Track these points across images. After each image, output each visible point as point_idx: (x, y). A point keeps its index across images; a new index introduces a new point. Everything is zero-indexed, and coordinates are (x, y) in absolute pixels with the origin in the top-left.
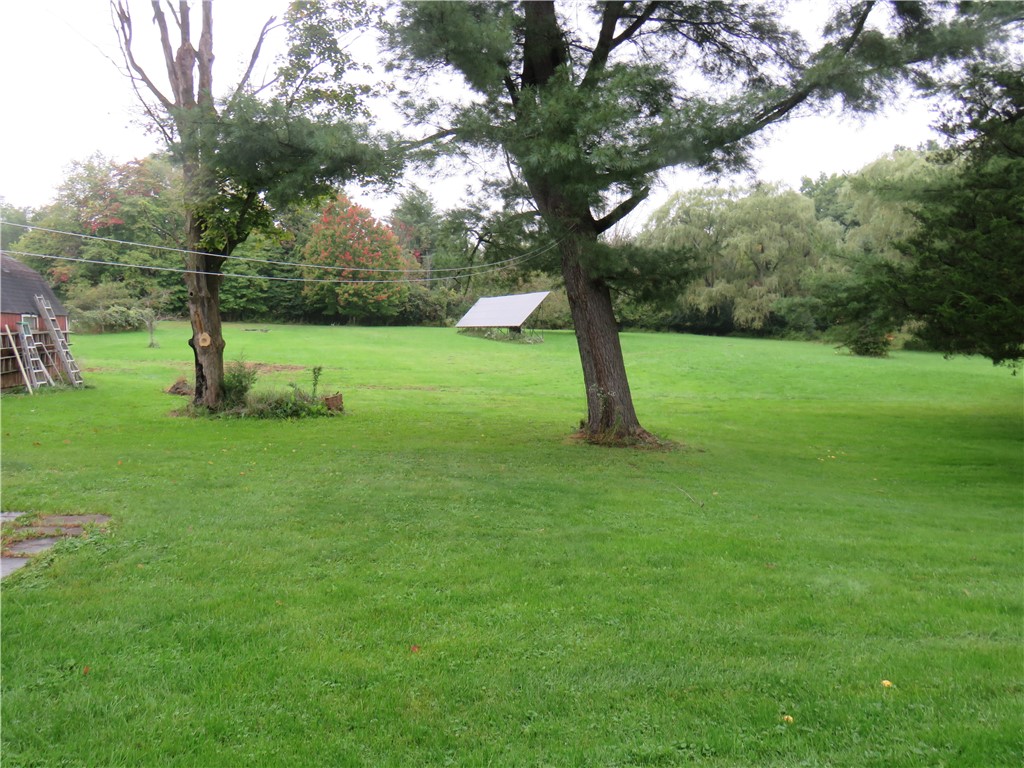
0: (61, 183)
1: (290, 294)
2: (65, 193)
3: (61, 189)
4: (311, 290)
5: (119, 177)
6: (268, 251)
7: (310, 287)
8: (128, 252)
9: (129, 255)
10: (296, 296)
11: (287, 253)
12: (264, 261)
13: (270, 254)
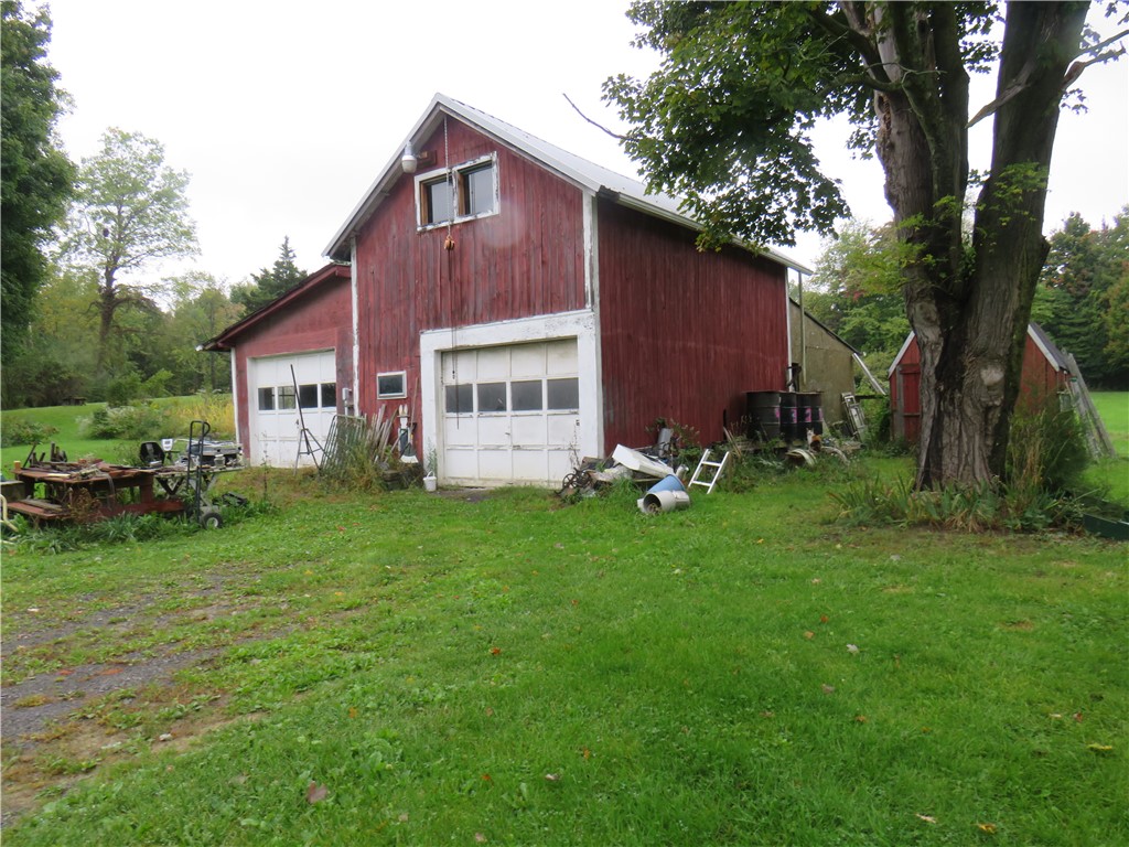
0: (820, 257)
1: (1084, 353)
2: (821, 266)
3: (819, 263)
4: (1121, 346)
5: (875, 242)
6: (1053, 301)
7: (1119, 342)
8: (890, 319)
9: (891, 322)
10: (1092, 355)
11: (1076, 303)
12: (1049, 313)
13: (1054, 305)
